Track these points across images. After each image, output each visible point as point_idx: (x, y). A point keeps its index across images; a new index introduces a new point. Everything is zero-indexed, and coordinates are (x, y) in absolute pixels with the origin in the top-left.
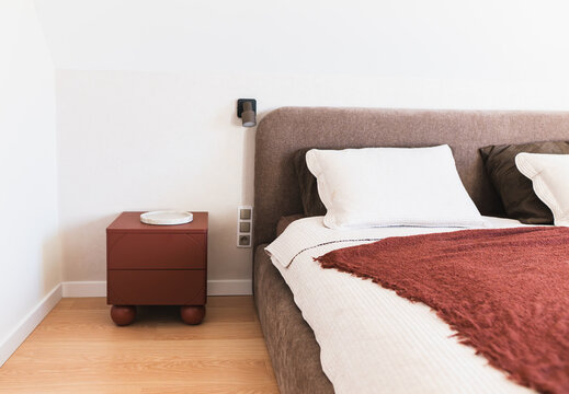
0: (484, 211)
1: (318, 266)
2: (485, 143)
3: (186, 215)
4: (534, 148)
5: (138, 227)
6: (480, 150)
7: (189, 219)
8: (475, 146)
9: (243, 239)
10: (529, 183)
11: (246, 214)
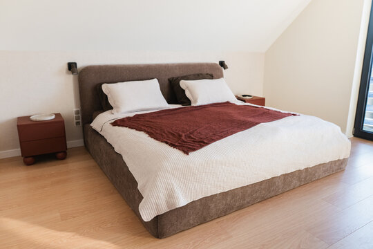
0: (169, 103)
1: (111, 126)
2: (170, 76)
3: (51, 115)
4: (187, 78)
5: (29, 123)
6: (169, 80)
7: (53, 117)
8: (167, 78)
9: (77, 123)
10: (184, 91)
11: (77, 112)
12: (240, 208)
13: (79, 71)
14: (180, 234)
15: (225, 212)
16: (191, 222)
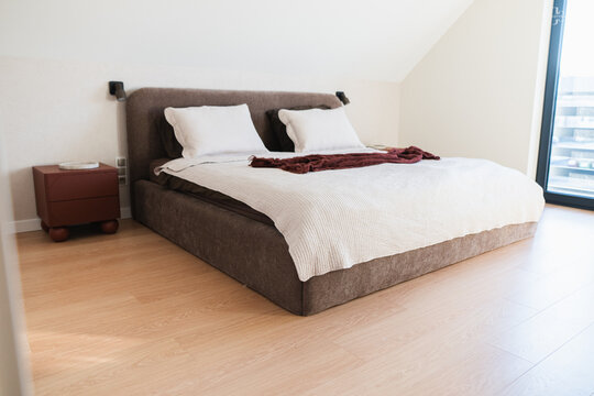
5: (58, 171)
7: (97, 165)
9: (121, 180)
10: (285, 126)
11: (122, 163)
12: (407, 279)
13: (128, 95)
14: (331, 310)
15: (388, 284)
16: (347, 292)
